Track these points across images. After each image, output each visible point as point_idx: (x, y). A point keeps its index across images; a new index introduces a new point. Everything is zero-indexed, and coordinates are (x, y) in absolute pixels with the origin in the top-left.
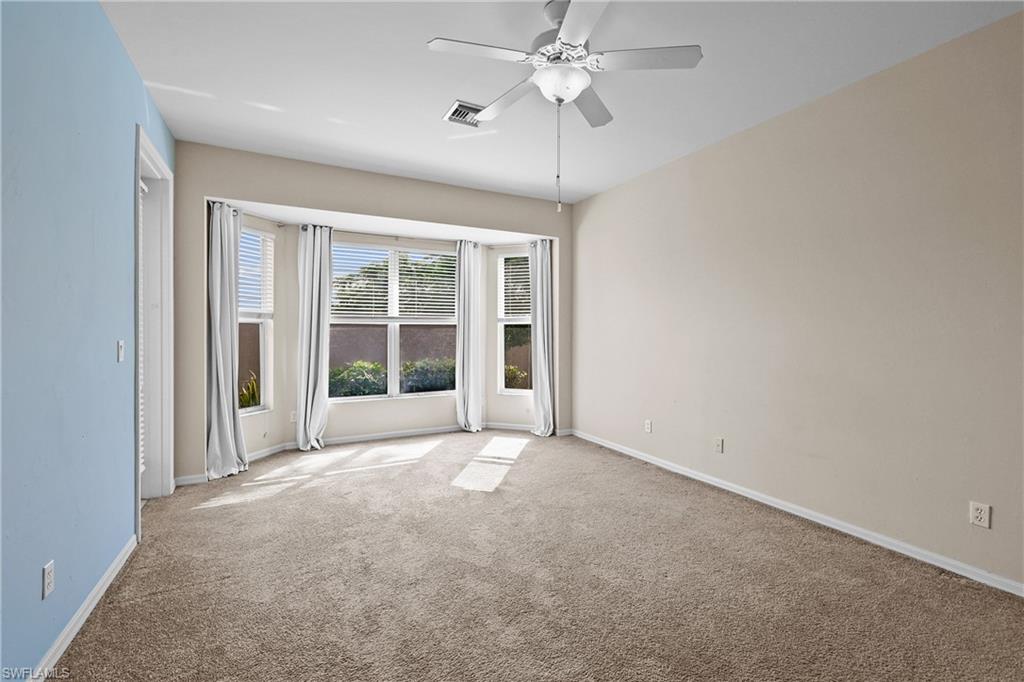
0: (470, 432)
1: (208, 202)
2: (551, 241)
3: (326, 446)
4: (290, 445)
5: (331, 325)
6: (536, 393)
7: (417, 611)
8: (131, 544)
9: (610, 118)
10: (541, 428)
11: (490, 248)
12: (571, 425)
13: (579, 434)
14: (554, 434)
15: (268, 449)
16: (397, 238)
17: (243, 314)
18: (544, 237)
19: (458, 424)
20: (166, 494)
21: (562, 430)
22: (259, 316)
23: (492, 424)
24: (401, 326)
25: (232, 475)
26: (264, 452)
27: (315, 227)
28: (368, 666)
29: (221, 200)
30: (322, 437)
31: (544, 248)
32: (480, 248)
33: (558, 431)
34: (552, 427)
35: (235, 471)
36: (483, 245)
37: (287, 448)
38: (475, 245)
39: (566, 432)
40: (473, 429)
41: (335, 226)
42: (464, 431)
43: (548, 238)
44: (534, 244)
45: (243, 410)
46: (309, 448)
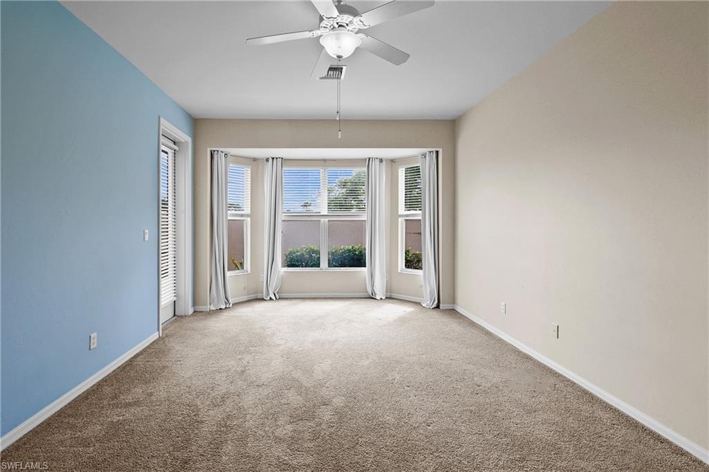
0: (376, 299)
1: (211, 151)
2: (437, 152)
3: (280, 298)
4: (259, 296)
5: (283, 221)
6: (425, 273)
7: (248, 401)
8: (155, 336)
9: (408, 56)
10: (428, 302)
11: (393, 161)
12: (454, 301)
13: (459, 309)
14: (438, 307)
15: (246, 297)
16: (325, 160)
17: (231, 215)
18: (431, 150)
19: (367, 292)
20: (186, 314)
21: (445, 304)
22: (242, 216)
23: (394, 295)
24: (329, 221)
25: (221, 309)
26: (245, 298)
27: (273, 158)
28: (202, 422)
29: (217, 149)
30: (277, 293)
31: (431, 159)
32: (384, 162)
33: (441, 305)
34: (436, 302)
35: (223, 307)
36: (386, 160)
37: (259, 297)
38: (381, 161)
39: (449, 306)
40: (378, 297)
41: (284, 157)
42: (372, 298)
43: (434, 150)
44: (424, 155)
45: (231, 272)
46: (268, 298)
